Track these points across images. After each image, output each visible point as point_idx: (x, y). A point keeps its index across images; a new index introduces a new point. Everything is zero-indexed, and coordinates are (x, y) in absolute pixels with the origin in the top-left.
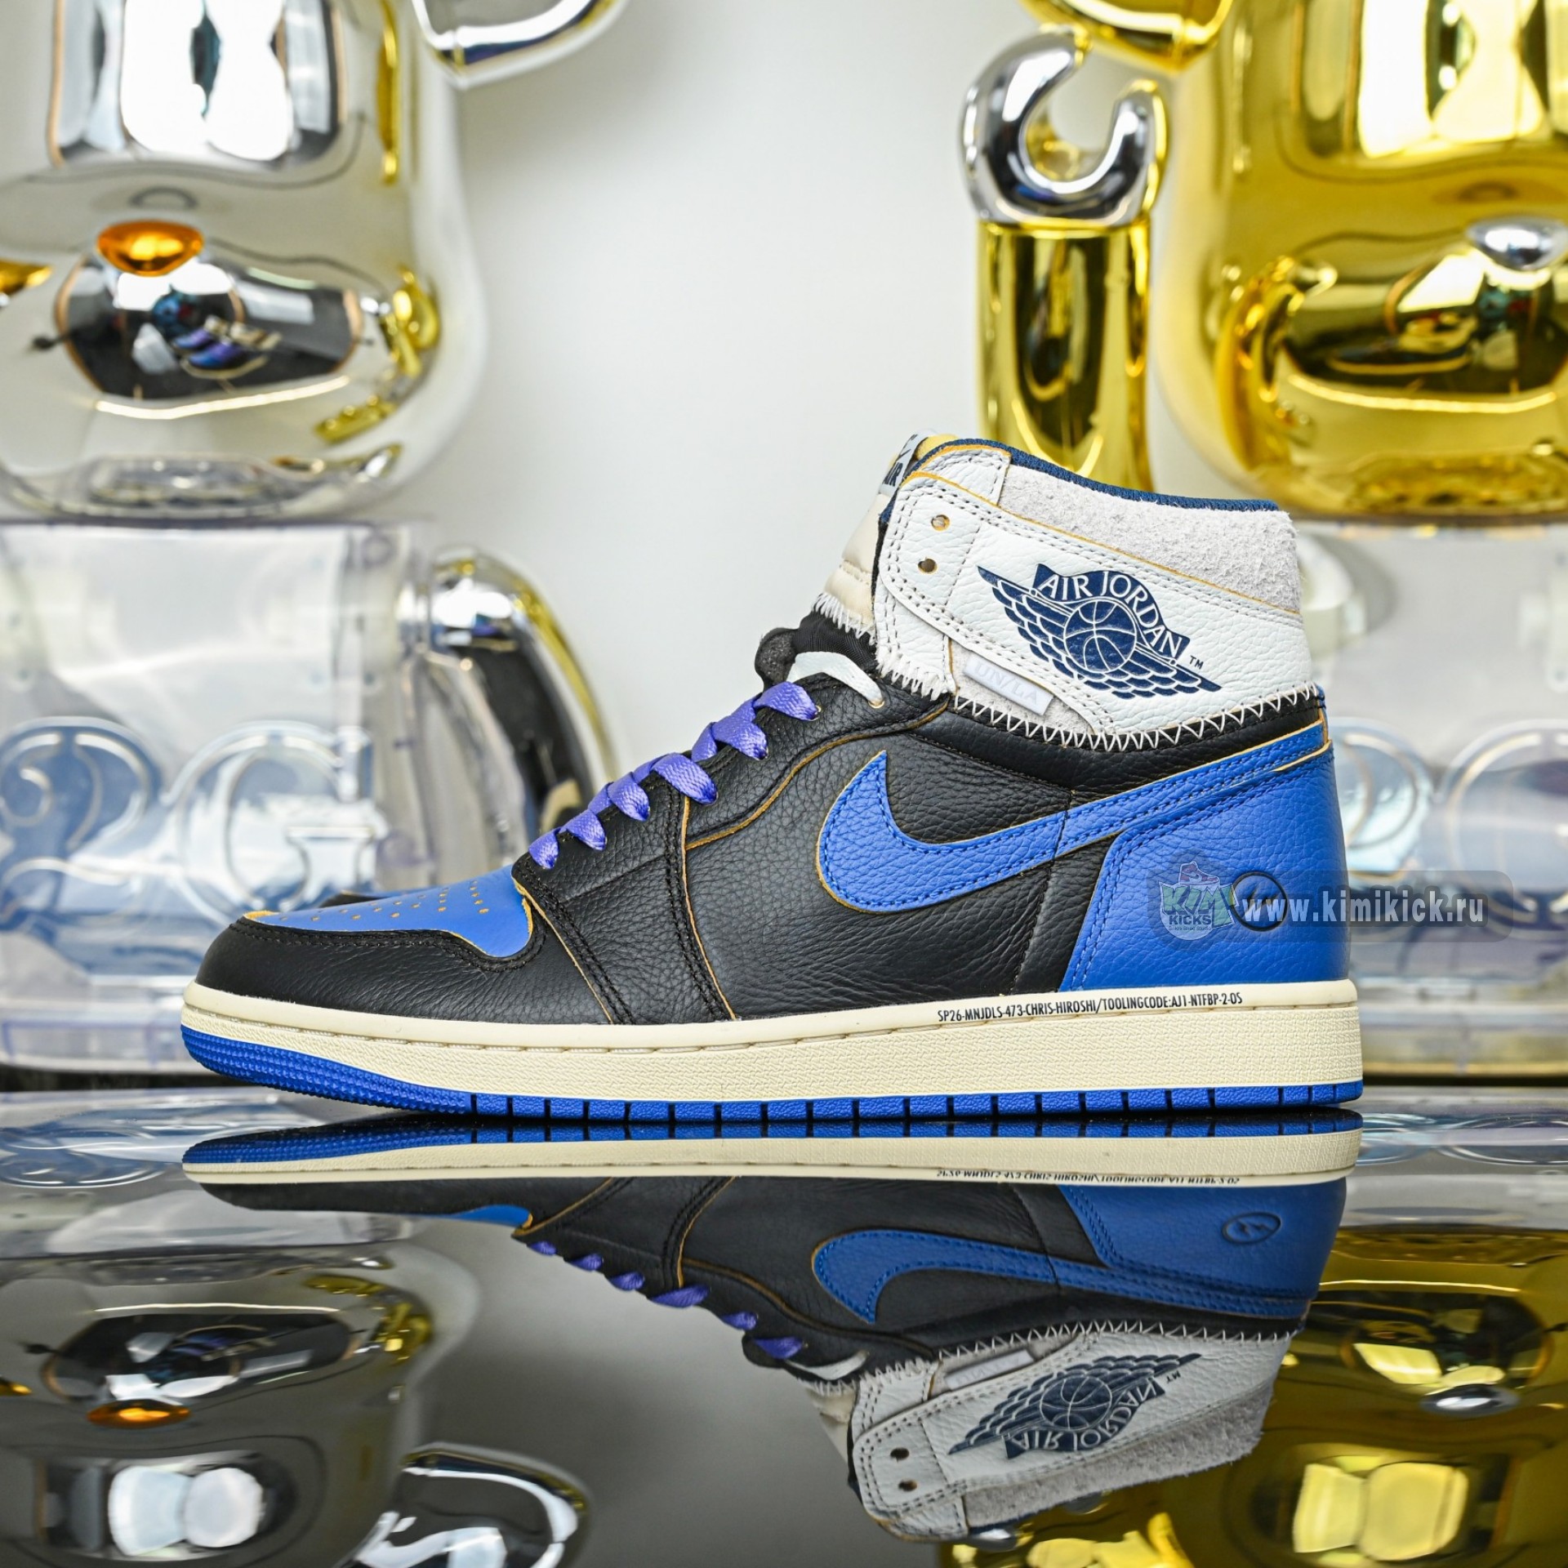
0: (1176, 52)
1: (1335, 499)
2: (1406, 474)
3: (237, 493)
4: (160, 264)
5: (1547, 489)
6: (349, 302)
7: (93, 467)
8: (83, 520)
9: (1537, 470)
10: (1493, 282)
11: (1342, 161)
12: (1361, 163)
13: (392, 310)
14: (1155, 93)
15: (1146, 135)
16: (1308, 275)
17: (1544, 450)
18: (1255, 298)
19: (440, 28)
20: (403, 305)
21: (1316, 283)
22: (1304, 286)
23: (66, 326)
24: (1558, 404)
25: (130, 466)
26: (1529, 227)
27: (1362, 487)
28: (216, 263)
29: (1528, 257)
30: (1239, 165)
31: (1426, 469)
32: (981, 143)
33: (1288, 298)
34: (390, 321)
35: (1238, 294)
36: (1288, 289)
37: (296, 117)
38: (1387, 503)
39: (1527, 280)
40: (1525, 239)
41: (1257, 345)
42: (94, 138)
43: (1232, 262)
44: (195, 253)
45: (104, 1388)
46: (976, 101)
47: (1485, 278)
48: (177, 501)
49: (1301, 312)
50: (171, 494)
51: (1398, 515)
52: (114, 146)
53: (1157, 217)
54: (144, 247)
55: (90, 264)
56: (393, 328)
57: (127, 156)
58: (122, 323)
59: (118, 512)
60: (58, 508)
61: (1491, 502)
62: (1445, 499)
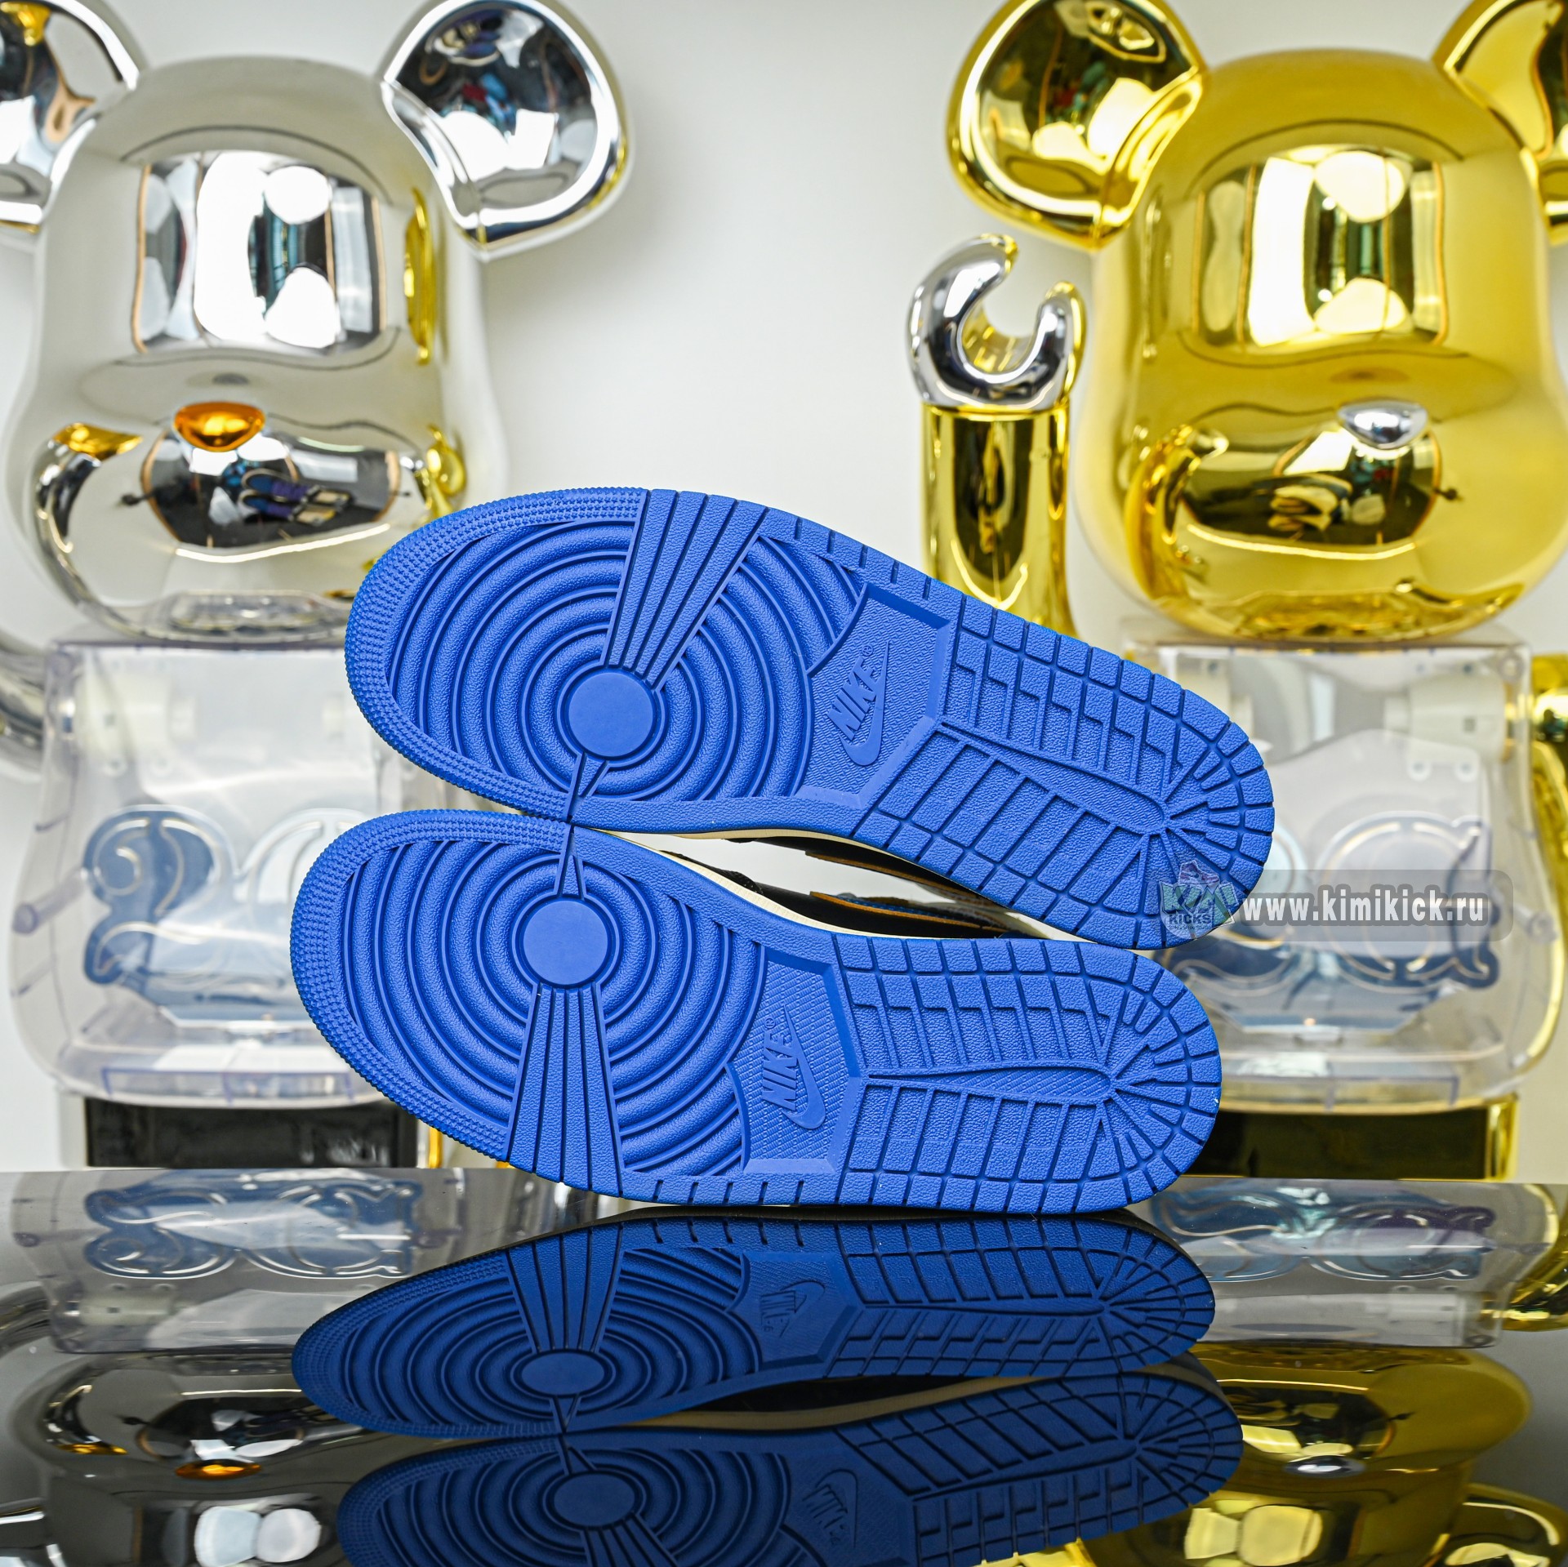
0: (1095, 231)
1: (1225, 627)
2: (1288, 609)
3: (296, 622)
4: (229, 440)
5: (1410, 620)
6: (390, 458)
7: (174, 600)
8: (165, 643)
9: (1400, 606)
10: (1359, 454)
11: (1235, 349)
12: (1251, 350)
13: (425, 466)
14: (1074, 294)
15: (1065, 331)
16: (1205, 442)
17: (1404, 589)
18: (1159, 458)
19: (465, 212)
20: (434, 460)
21: (1212, 449)
22: (1201, 452)
23: (150, 487)
24: (1418, 553)
25: (205, 601)
26: (1391, 410)
27: (1249, 620)
28: (274, 436)
29: (1392, 435)
30: (1148, 352)
31: (1303, 606)
32: (924, 334)
33: (1187, 461)
34: (425, 474)
35: (1146, 453)
36: (1188, 453)
37: (342, 322)
38: (1270, 632)
39: (1390, 454)
40: (1388, 420)
41: (1161, 497)
42: (172, 331)
43: (1142, 422)
44: (258, 429)
45: (190, 1450)
46: (922, 298)
47: (1354, 451)
48: (242, 629)
49: (1198, 471)
50: (240, 623)
51: (1282, 642)
52: (191, 336)
53: (1075, 397)
54: (214, 425)
55: (169, 437)
56: (426, 482)
57: (202, 344)
58: (197, 486)
59: (195, 638)
60: (143, 633)
61: (1360, 632)
62: (1321, 629)
